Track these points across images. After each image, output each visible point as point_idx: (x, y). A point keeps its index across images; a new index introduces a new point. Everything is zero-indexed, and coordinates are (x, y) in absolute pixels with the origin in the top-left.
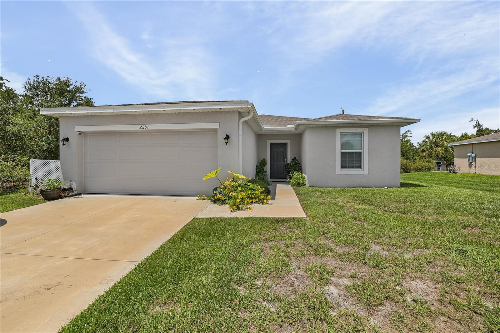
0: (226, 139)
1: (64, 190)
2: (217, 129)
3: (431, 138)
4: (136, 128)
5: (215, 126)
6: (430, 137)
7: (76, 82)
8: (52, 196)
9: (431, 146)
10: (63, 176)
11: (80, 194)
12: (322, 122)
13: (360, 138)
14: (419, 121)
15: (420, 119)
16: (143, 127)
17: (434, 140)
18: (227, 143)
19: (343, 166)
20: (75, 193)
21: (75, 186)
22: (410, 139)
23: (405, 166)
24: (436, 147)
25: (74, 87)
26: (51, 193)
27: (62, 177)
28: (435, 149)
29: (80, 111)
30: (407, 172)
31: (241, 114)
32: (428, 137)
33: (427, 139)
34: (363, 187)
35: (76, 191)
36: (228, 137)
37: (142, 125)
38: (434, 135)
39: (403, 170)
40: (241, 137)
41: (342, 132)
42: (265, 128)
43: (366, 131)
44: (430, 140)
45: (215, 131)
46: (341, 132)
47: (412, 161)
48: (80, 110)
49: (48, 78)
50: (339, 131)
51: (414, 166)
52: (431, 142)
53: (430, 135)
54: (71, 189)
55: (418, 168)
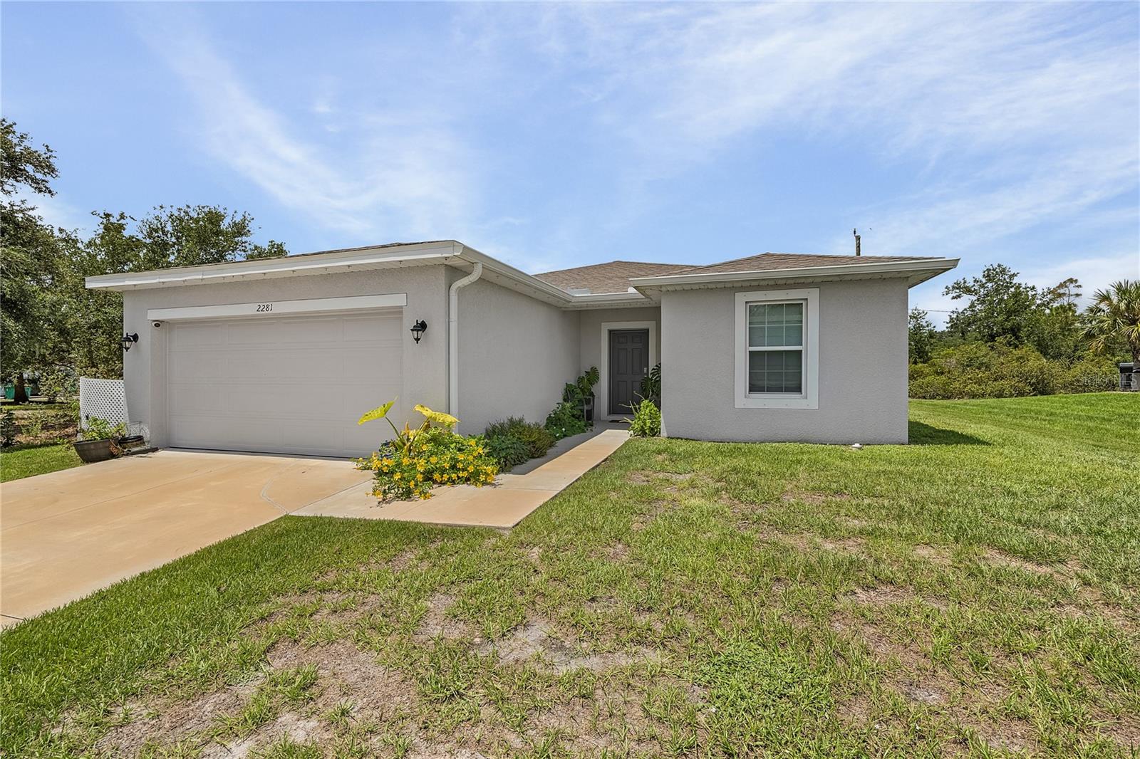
0: (416, 330)
1: (123, 441)
2: (401, 307)
3: (1115, 299)
4: (249, 310)
5: (398, 300)
6: (1112, 297)
7: (235, 212)
8: (94, 453)
9: (1115, 320)
10: (128, 412)
11: (154, 450)
12: (696, 279)
13: (798, 316)
14: (955, 266)
15: (959, 259)
16: (262, 307)
17: (1123, 306)
18: (417, 340)
19: (754, 388)
20: (147, 446)
21: (146, 433)
22: (1075, 302)
23: (1037, 377)
24: (1132, 324)
25: (231, 223)
26: (92, 447)
27: (127, 415)
28: (1125, 329)
29: (148, 280)
30: (1042, 393)
31: (454, 271)
32: (1105, 298)
33: (1101, 302)
34: (801, 442)
35: (149, 442)
36: (422, 326)
37: (261, 305)
38: (1121, 290)
39: (1032, 386)
40: (454, 326)
41: (750, 302)
42: (577, 295)
43: (813, 296)
44: (1111, 304)
45: (397, 312)
46: (746, 302)
47: (1067, 363)
48: (149, 277)
49: (189, 210)
50: (741, 299)
51: (1068, 377)
52: (1116, 312)
53: (1112, 291)
54: (139, 439)
55: (1078, 381)
